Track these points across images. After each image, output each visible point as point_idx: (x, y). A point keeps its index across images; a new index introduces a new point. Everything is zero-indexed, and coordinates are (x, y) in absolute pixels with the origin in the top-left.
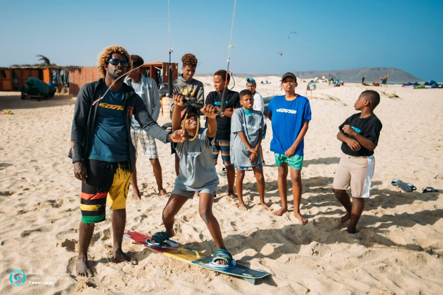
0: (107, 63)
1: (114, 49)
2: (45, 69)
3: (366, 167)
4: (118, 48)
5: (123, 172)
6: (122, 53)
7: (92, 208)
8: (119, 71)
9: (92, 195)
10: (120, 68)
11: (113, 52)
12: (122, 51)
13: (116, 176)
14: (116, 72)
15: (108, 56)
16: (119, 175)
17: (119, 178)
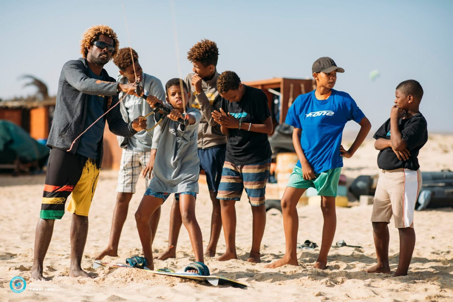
0: (91, 44)
1: (103, 31)
2: (36, 108)
3: (403, 182)
4: (107, 30)
5: (93, 166)
6: (110, 36)
7: (56, 201)
8: (104, 56)
9: (58, 187)
10: (105, 53)
11: (100, 33)
12: (110, 34)
13: (85, 170)
14: (101, 57)
15: (94, 37)
16: (88, 169)
17: (88, 172)
